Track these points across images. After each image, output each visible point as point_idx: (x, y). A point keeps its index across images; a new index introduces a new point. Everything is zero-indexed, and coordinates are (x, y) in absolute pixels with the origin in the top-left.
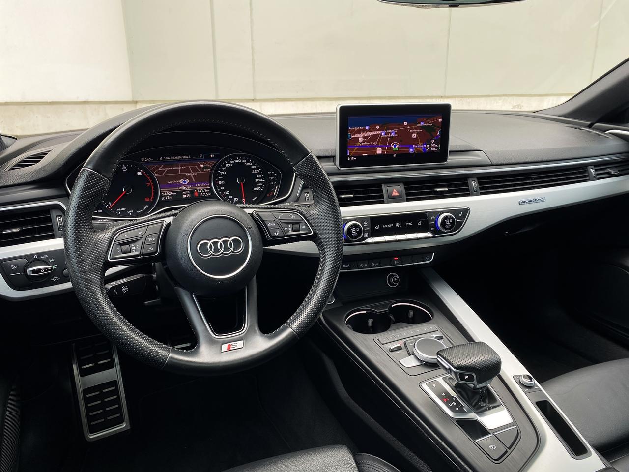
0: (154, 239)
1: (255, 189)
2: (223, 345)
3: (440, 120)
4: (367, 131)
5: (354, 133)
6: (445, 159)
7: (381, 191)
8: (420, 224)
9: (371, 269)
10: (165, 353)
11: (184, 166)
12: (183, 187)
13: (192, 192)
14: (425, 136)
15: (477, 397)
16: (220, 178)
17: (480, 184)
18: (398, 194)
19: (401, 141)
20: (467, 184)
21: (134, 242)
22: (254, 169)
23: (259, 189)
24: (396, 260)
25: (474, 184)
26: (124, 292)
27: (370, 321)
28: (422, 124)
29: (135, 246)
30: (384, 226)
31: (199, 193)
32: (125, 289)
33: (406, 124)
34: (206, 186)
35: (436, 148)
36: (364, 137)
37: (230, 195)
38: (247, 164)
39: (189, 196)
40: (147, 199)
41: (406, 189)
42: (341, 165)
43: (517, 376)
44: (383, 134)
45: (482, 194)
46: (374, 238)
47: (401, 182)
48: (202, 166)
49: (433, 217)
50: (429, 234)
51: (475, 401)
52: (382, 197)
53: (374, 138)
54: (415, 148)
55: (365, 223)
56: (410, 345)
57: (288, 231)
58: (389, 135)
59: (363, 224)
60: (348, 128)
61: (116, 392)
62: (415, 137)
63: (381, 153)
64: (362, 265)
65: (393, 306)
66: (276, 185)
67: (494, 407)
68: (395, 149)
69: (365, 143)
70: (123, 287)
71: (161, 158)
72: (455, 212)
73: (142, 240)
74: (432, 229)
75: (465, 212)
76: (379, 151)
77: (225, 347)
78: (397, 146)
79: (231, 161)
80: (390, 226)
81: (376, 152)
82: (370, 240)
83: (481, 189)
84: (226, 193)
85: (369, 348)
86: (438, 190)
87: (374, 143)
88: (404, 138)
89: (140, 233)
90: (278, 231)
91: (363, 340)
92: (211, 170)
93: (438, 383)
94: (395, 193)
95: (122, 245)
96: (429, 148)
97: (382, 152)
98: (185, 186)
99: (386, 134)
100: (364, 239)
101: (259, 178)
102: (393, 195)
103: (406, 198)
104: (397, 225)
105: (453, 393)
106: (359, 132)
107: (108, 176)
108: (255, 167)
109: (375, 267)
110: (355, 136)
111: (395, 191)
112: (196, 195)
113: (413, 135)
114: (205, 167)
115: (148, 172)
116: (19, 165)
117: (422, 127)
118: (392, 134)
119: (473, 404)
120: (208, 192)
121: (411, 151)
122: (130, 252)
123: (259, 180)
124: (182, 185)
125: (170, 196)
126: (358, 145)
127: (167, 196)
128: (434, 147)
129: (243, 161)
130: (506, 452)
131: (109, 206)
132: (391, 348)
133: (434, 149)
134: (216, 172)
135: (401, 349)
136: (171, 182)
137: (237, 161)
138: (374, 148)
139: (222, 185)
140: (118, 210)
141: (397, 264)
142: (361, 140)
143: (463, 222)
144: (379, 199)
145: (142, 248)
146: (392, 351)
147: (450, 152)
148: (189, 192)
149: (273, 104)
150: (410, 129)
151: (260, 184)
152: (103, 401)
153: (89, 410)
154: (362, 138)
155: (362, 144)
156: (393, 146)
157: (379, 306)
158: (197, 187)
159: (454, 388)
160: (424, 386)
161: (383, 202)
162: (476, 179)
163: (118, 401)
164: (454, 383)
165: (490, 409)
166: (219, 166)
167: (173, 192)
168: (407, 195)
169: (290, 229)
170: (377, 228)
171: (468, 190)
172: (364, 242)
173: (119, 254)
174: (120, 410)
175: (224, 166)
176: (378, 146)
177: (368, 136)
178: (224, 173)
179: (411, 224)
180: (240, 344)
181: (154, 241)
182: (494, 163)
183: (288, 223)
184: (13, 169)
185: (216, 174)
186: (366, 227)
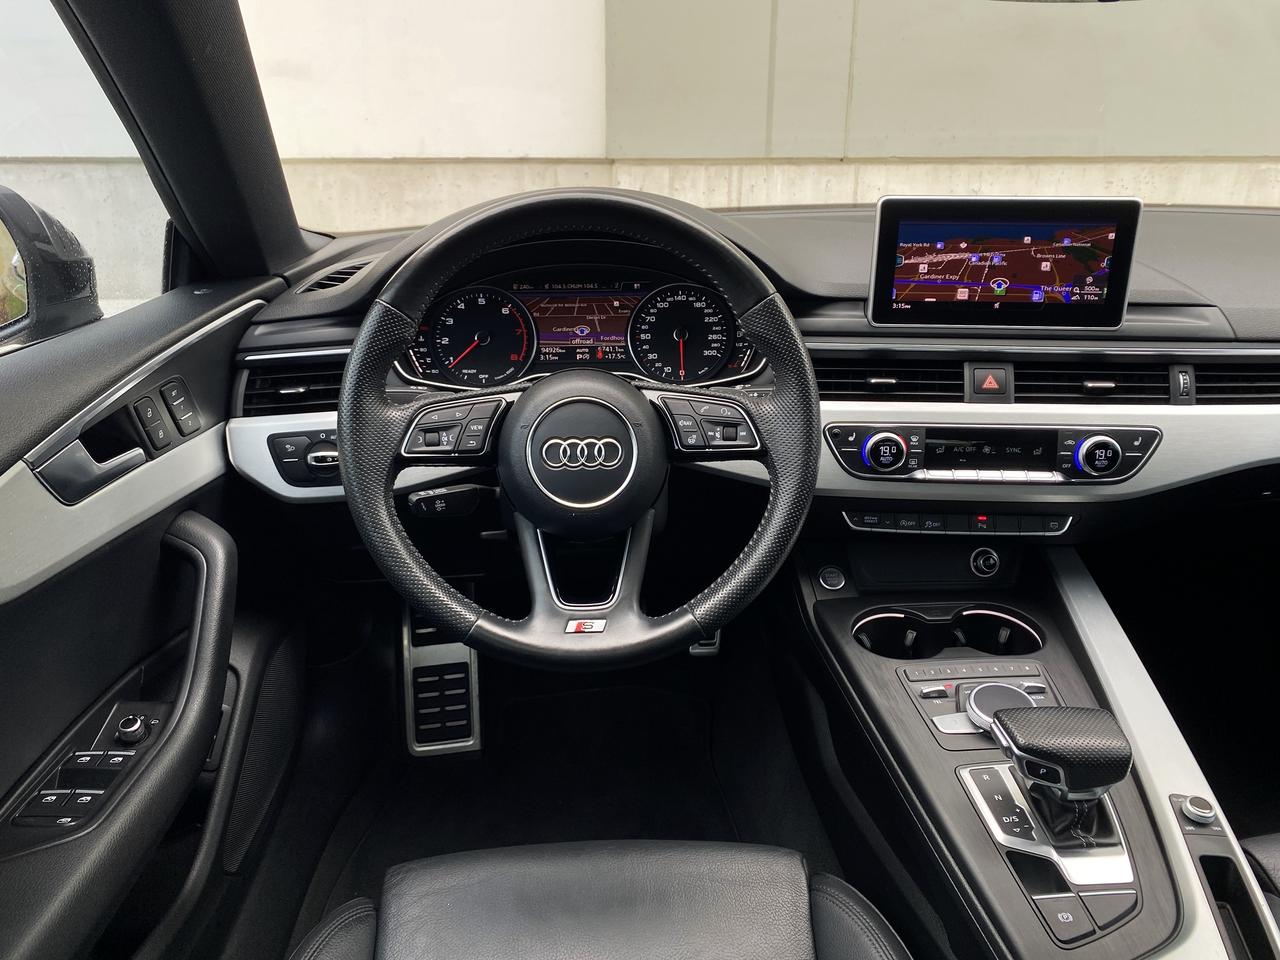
0: (480, 427)
1: (706, 353)
2: (570, 622)
3: (1112, 236)
4: (939, 252)
5: (909, 254)
6: (1117, 320)
7: (961, 376)
8: (1038, 452)
9: (923, 532)
10: (472, 618)
11: (584, 303)
12: (578, 341)
13: (593, 350)
14: (1074, 267)
15: (1070, 817)
16: (643, 327)
17: (1198, 379)
18: (996, 386)
19: (1015, 276)
20: (1166, 379)
21: (446, 428)
22: (709, 315)
23: (713, 353)
24: (981, 521)
25: (1184, 380)
26: (439, 509)
27: (911, 635)
28: (1066, 243)
29: (448, 436)
30: (955, 449)
31: (605, 353)
32: (439, 505)
33: (1029, 242)
34: (620, 341)
35: (1096, 295)
36: (930, 265)
37: (657, 361)
38: (698, 305)
39: (587, 356)
40: (514, 357)
41: (1017, 377)
42: (876, 318)
43: (1178, 796)
44: (974, 259)
45: (1200, 402)
46: (931, 472)
47: (1008, 362)
48: (616, 304)
49: (1070, 442)
50: (1057, 477)
51: (1063, 825)
52: (961, 388)
53: (953, 266)
54: (1047, 292)
55: (914, 439)
56: (963, 693)
57: (714, 438)
58: (988, 263)
59: (907, 441)
60: (895, 246)
61: (464, 683)
62: (1048, 269)
63: (966, 298)
64: (903, 523)
65: (965, 613)
66: (747, 348)
67: (1100, 845)
68: (999, 291)
69: (933, 277)
70: (438, 502)
71: (547, 286)
72: (1125, 436)
73: (460, 428)
74: (1065, 466)
75: (1149, 439)
76: (962, 294)
77: (572, 626)
78: (1004, 286)
79: (670, 297)
80: (969, 449)
81: (955, 296)
82: (920, 474)
83: (1199, 390)
84: (651, 356)
85: (882, 685)
86: (1090, 385)
87: (953, 278)
88: (1022, 271)
89: (458, 415)
90: (694, 436)
91: (874, 668)
92: (632, 312)
93: (996, 775)
94: (990, 383)
95: (426, 431)
96: (1080, 294)
97: (969, 296)
98: (582, 338)
99: (980, 259)
100: (906, 469)
101: (716, 332)
102: (985, 386)
103: (1013, 395)
104: (987, 450)
105: (1020, 800)
106: (921, 253)
107: (413, 316)
108: (710, 311)
109: (933, 529)
110: (912, 261)
111: (990, 378)
112: (600, 355)
113: (1044, 264)
114: (622, 307)
115: (520, 309)
116: (320, 285)
117: (1065, 250)
118: (996, 260)
119: (1057, 830)
120: (622, 353)
121: (1036, 297)
122: (439, 445)
123: (715, 337)
124: (577, 336)
125: (554, 355)
126: (916, 279)
127: (548, 354)
128: (1092, 292)
129: (691, 299)
130: (1093, 932)
131: (450, 363)
132: (925, 691)
133: (1092, 298)
134: (638, 316)
135: (947, 697)
136: (559, 330)
137: (679, 298)
138: (952, 287)
139: (645, 342)
140: (464, 371)
141: (982, 530)
142: (923, 268)
143: (1141, 458)
144: (953, 392)
145: (458, 440)
146: (926, 696)
147: (1129, 304)
148: (587, 350)
149: (883, 168)
150: (1036, 252)
151: (716, 345)
152: (442, 694)
153: (419, 703)
154: (926, 266)
155: (926, 277)
156: (995, 286)
157: (931, 609)
158: (604, 341)
159: (1025, 791)
160: (965, 774)
161: (960, 399)
162: (1190, 370)
163: (465, 698)
164: (1029, 783)
165: (1090, 846)
166: (644, 306)
167: (561, 348)
168: (1018, 389)
169: (718, 435)
170: (940, 450)
171: (1166, 391)
172: (906, 476)
173: (420, 445)
174: (466, 714)
175: (655, 307)
176: (961, 283)
177: (942, 262)
178: (652, 319)
179: (1017, 450)
180: (599, 625)
181: (479, 431)
182: (1240, 335)
183: (717, 424)
184: (308, 290)
185: (638, 320)
186: (915, 447)
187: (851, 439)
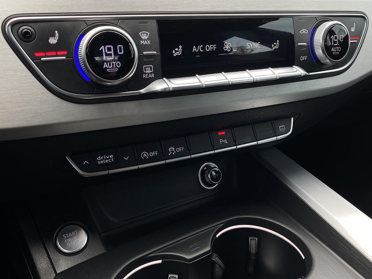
9: (168, 161)
24: (221, 136)
30: (194, 49)
46: (171, 80)
50: (297, 71)
55: (144, 36)
64: (145, 155)
65: (217, 236)
74: (303, 58)
75: (361, 22)
80: (210, 48)
82: (159, 86)
109: (176, 155)
141: (223, 146)
143: (357, 44)
170: (177, 52)
172: (143, 91)
186: (146, 47)
187: (53, 41)
